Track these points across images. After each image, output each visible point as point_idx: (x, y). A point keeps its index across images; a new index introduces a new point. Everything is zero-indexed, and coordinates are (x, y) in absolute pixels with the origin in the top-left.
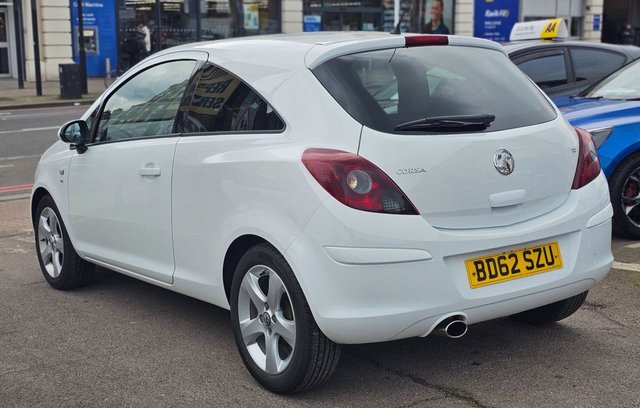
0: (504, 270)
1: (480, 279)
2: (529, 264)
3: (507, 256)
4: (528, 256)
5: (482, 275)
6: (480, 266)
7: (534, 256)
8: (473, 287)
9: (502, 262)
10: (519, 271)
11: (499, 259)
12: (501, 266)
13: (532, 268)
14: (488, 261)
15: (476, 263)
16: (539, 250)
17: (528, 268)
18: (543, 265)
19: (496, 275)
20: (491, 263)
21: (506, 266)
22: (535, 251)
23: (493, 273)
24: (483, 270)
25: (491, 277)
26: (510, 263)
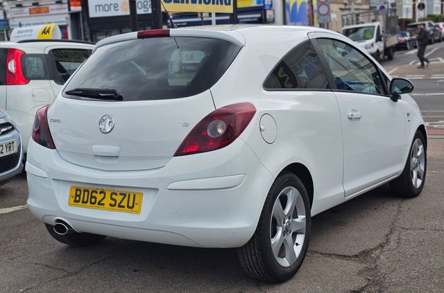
0: (93, 200)
1: (75, 201)
2: (113, 203)
3: (98, 192)
4: (114, 196)
5: (78, 199)
6: (78, 193)
7: (119, 198)
8: (70, 205)
9: (94, 194)
10: (103, 204)
11: (92, 192)
12: (92, 197)
13: (114, 206)
14: (85, 191)
15: (77, 190)
16: (125, 195)
17: (111, 205)
18: (124, 207)
19: (86, 202)
20: (86, 193)
21: (95, 198)
22: (121, 194)
23: (85, 200)
24: (79, 196)
25: (83, 202)
26: (99, 197)
